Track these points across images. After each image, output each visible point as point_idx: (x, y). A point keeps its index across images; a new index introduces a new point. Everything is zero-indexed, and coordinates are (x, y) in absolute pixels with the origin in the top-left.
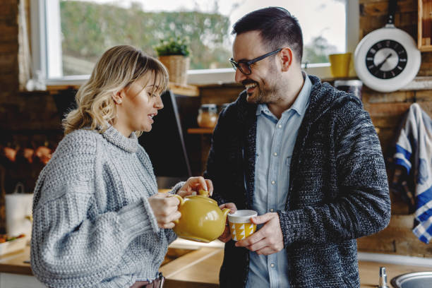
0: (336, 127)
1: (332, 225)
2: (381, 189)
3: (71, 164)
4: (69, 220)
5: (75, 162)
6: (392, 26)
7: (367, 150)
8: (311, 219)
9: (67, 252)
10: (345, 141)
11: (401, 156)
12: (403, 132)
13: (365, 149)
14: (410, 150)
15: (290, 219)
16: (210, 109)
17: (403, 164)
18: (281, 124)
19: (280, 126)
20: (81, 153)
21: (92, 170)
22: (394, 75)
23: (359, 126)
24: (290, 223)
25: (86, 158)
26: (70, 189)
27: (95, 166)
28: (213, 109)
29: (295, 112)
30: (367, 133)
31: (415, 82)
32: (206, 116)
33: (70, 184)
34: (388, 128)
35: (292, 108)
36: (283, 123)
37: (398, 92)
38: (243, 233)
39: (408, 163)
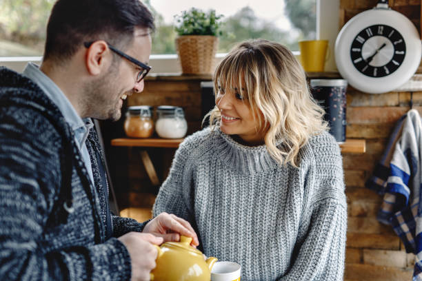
6: (386, 6)
11: (398, 180)
12: (398, 146)
14: (408, 172)
16: (142, 112)
17: (401, 191)
22: (387, 72)
28: (145, 111)
31: (412, 82)
32: (136, 121)
34: (375, 140)
37: (391, 93)
39: (406, 190)
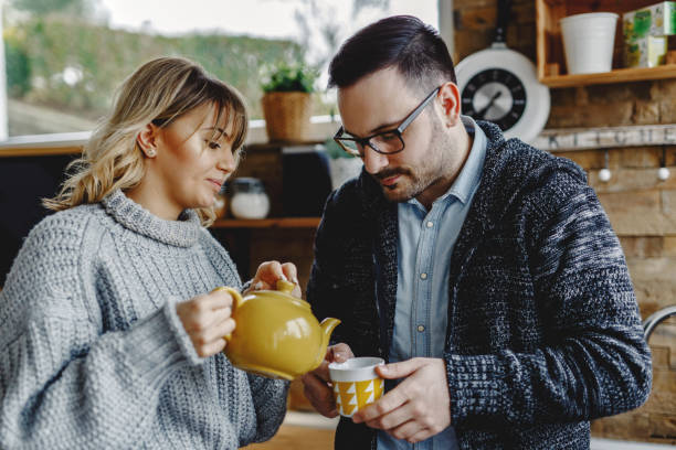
0: (529, 225)
1: (550, 388)
2: (625, 329)
3: (35, 271)
4: (36, 370)
5: (42, 265)
6: (503, 45)
7: (590, 262)
8: (509, 376)
9: (44, 423)
10: (547, 249)
13: (585, 259)
15: (467, 371)
18: (432, 220)
19: (430, 224)
20: (51, 248)
21: (76, 277)
23: (572, 218)
24: (467, 377)
25: (61, 256)
26: (37, 314)
27: (79, 270)
29: (454, 199)
30: (590, 228)
31: (540, 139)
33: (36, 304)
35: (450, 192)
36: (436, 218)
38: (354, 401)
